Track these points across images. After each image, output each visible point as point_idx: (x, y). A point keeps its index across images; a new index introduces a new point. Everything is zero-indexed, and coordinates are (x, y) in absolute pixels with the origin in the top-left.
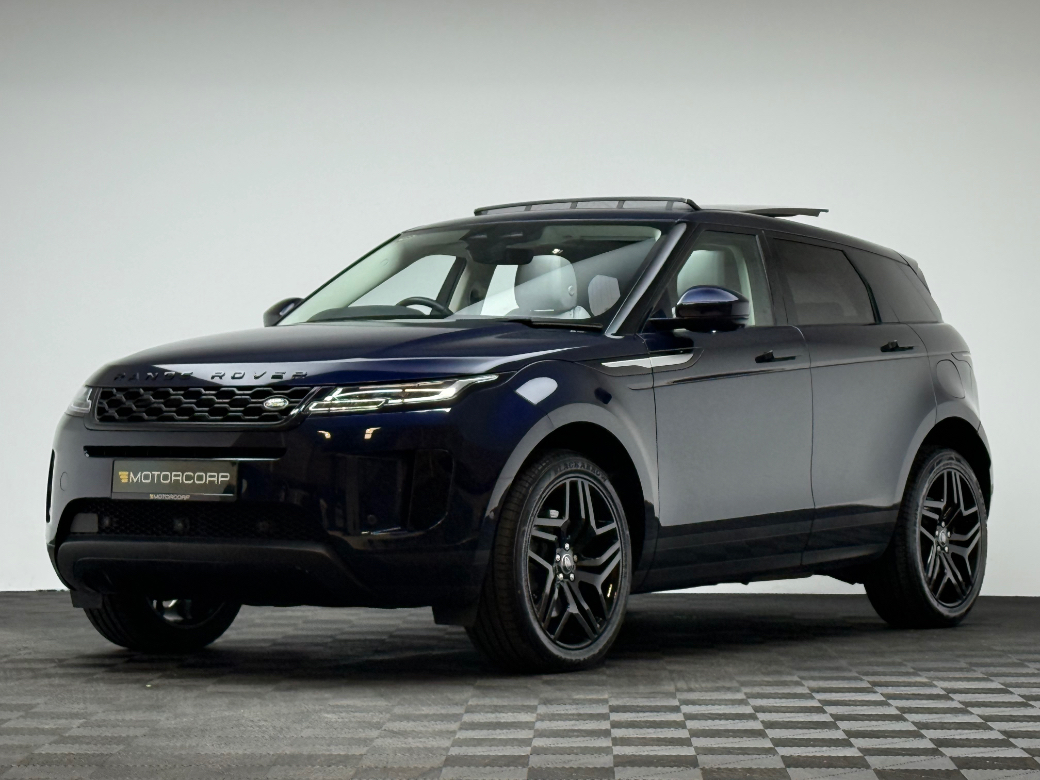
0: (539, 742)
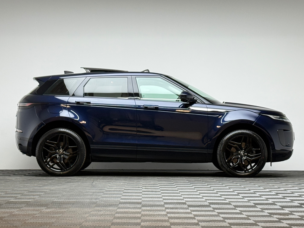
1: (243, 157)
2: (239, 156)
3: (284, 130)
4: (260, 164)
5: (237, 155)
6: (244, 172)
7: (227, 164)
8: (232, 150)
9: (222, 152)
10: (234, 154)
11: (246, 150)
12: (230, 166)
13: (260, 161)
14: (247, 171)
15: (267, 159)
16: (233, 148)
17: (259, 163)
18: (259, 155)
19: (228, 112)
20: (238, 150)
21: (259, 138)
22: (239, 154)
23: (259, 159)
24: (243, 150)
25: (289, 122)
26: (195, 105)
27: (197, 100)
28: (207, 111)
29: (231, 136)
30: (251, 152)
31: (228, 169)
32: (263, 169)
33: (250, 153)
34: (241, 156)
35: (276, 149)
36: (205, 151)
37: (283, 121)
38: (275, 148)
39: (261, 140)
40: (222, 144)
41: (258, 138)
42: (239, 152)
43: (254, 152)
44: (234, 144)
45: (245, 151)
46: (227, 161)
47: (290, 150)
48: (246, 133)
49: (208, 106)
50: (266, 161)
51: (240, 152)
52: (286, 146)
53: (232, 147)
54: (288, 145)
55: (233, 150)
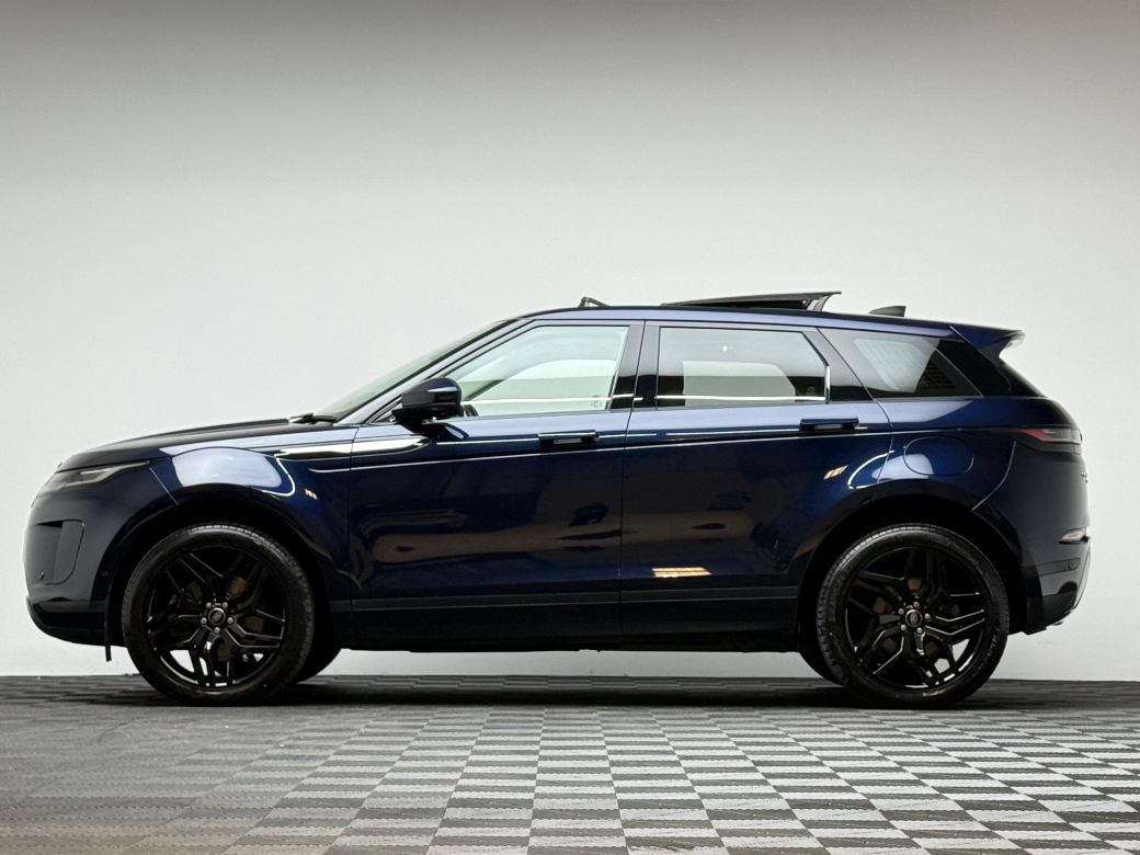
0: (540, 790)
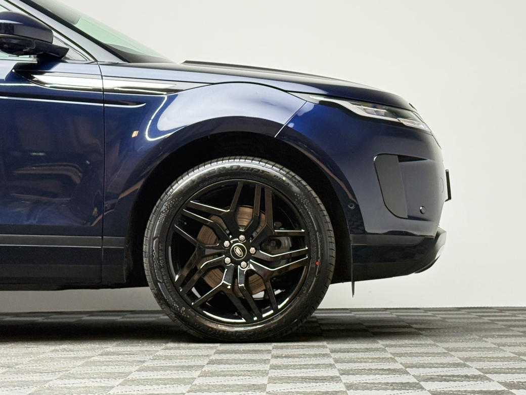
1: (243, 263)
2: (228, 260)
3: (402, 158)
4: (304, 288)
5: (220, 255)
6: (243, 320)
7: (178, 291)
8: (200, 237)
9: (159, 242)
10: (208, 252)
11: (254, 235)
12: (188, 299)
13: (305, 278)
14: (255, 319)
15: (332, 268)
16: (204, 228)
17: (303, 284)
18: (301, 255)
19: (173, 94)
20: (221, 238)
21: (303, 188)
22: (228, 252)
23: (302, 268)
24: (242, 237)
25: (427, 129)
26: (60, 67)
27: (67, 50)
28: (104, 90)
29: (193, 181)
30: (273, 244)
31: (184, 309)
32: (323, 305)
33: (269, 248)
34: (232, 261)
35: (368, 230)
36: (93, 243)
37: (402, 124)
38: (362, 224)
39: (308, 195)
40: (160, 213)
41: (296, 189)
42: (227, 243)
43: (286, 242)
44: (207, 214)
45: (247, 238)
46: (177, 277)
47: (429, 234)
48: (248, 169)
49: (106, 70)
50: (331, 276)
51: (231, 245)
52: (410, 218)
53: (201, 224)
54: (419, 215)
55: (206, 236)
